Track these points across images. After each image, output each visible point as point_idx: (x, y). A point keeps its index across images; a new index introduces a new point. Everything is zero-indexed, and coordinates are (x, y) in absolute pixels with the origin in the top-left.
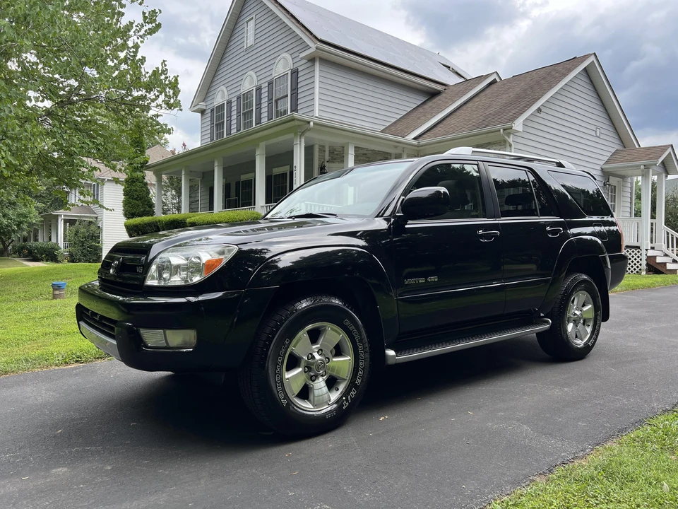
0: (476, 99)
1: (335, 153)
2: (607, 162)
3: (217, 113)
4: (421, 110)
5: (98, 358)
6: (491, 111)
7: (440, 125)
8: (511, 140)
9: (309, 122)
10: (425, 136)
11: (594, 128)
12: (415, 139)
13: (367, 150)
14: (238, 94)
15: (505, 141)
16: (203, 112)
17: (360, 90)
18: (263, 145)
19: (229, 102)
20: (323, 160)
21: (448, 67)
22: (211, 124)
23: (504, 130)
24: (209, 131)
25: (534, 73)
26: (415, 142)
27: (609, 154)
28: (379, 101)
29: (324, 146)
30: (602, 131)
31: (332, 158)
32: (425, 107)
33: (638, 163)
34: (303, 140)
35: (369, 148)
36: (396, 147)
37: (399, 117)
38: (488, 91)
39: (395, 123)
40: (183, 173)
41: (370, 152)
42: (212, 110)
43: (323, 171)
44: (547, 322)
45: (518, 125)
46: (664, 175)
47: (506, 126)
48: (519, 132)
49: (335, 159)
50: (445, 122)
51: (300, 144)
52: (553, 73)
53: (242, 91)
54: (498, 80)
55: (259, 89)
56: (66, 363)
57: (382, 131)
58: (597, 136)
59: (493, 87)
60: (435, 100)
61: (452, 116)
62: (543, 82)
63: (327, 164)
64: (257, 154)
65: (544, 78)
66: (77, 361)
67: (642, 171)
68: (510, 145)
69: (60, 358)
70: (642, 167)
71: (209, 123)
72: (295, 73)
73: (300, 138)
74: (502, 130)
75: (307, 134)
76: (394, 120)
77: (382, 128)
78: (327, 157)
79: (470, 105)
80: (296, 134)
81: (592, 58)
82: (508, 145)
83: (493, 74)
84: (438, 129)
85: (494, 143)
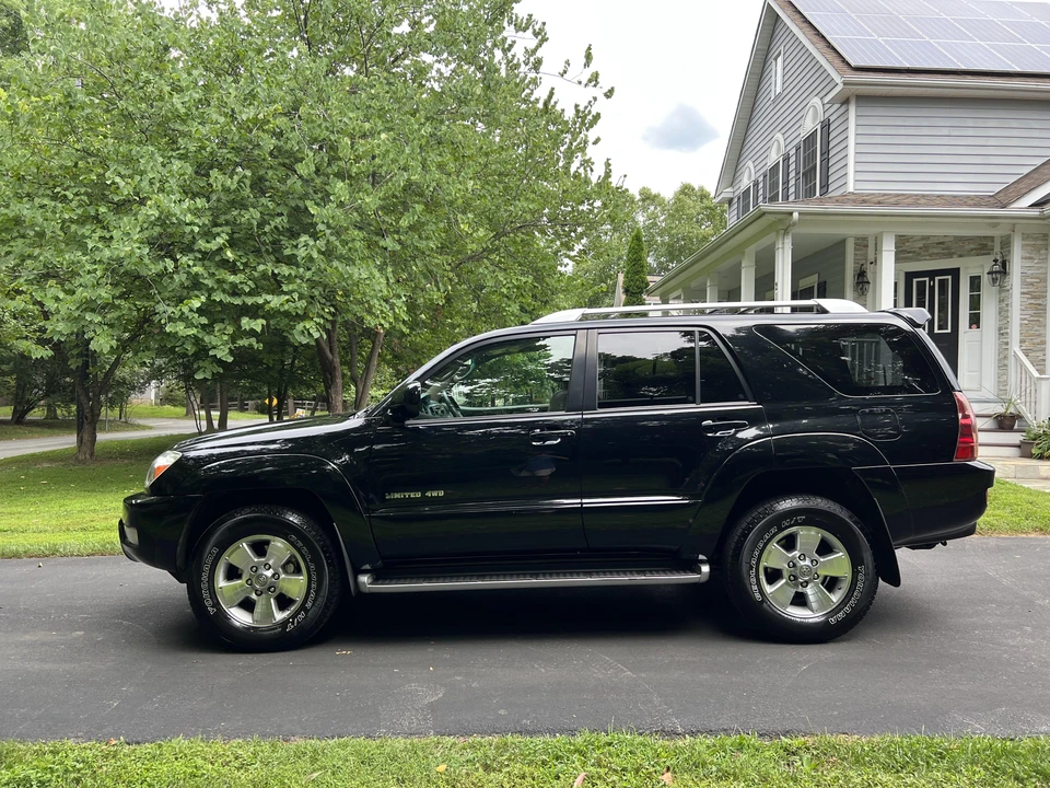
3: (743, 202)
12: (1033, 205)
14: (764, 170)
16: (731, 202)
18: (750, 252)
19: (756, 184)
20: (863, 262)
29: (864, 239)
42: (739, 199)
43: (860, 279)
53: (768, 165)
55: (786, 159)
64: (742, 265)
72: (826, 125)
73: (784, 239)
76: (1027, 170)
77: (998, 189)
78: (871, 255)
80: (776, 234)
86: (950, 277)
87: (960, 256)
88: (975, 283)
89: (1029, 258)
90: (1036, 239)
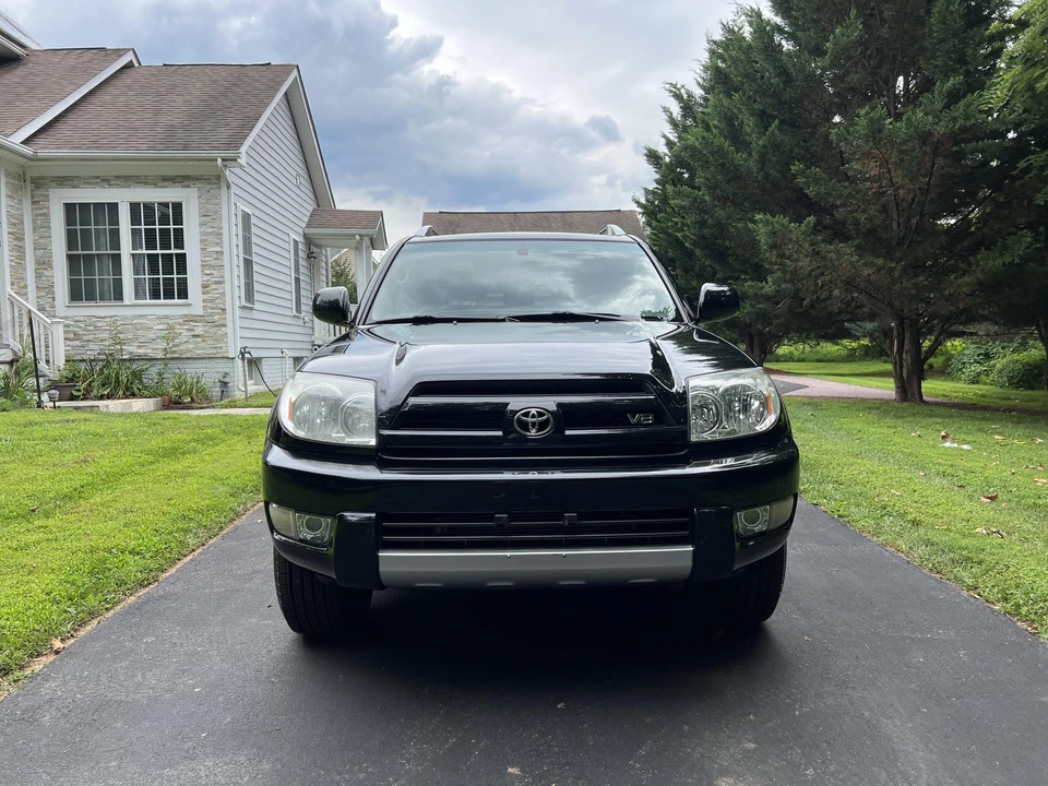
2: (308, 226)
6: (171, 120)
7: (62, 126)
8: (228, 176)
10: (41, 141)
11: (294, 173)
12: (26, 142)
15: (220, 178)
23: (223, 160)
26: (28, 151)
27: (309, 214)
30: (302, 180)
33: (351, 232)
45: (243, 155)
47: (227, 154)
48: (241, 167)
50: (71, 122)
54: (136, 65)
58: (298, 187)
59: (132, 74)
67: (357, 242)
68: (228, 187)
70: (358, 237)
74: (219, 161)
81: (295, 74)
82: (224, 189)
83: (126, 51)
84: (63, 130)
85: (198, 179)
89: (11, 197)
90: (14, 178)
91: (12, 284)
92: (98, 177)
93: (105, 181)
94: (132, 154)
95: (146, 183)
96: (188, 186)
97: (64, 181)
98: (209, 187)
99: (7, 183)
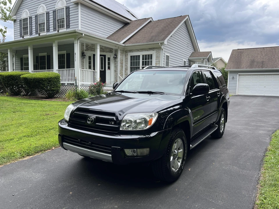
0: (145, 28)
1: (89, 47)
2: (190, 57)
3: (23, 22)
4: (122, 30)
5: (36, 153)
6: (153, 34)
7: (132, 38)
8: (162, 47)
9: (82, 34)
10: (127, 42)
11: (186, 43)
12: (123, 43)
13: (103, 46)
14: (36, 14)
15: (160, 48)
16: (15, 21)
17: (97, 20)
18: (56, 42)
19: (31, 18)
20: (83, 50)
21: (129, 12)
22: (20, 27)
23: (161, 43)
24: (19, 31)
25: (166, 20)
26: (124, 45)
27: (191, 54)
28: (105, 25)
29: (83, 44)
30: (189, 45)
31: (87, 49)
32: (124, 29)
33: (201, 58)
34: (79, 41)
35: (104, 46)
36: (116, 46)
37: (113, 32)
38: (149, 25)
39: (112, 35)
40: (9, 51)
41: (104, 47)
42: (20, 21)
43: (83, 54)
44: (216, 126)
45: (166, 42)
46: (208, 62)
47: (161, 42)
48: (166, 44)
49: (88, 49)
50: (134, 37)
51: (78, 43)
52: (174, 21)
53: (38, 13)
54: (152, 21)
55: (48, 13)
56: (24, 157)
57: (107, 38)
58: (187, 47)
59: (151, 23)
60: (128, 27)
61: (136, 35)
62: (171, 24)
63: (85, 51)
64: (53, 46)
65: (171, 23)
66: (28, 155)
67: (202, 61)
68: (162, 50)
69: (19, 155)
70: (202, 59)
71: (19, 26)
72: (68, 8)
73: (78, 41)
74: (160, 44)
75: (81, 39)
76: (111, 34)
77: (107, 37)
78: (85, 48)
79: (143, 30)
80: (75, 38)
81: (187, 17)
82: (161, 49)
83: (150, 18)
84: (132, 40)
85: (156, 48)
86: (103, 57)
87: (106, 52)
88: (109, 59)
89: (121, 55)
90: (122, 51)
91: (120, 74)
92: (137, 50)
93: (138, 50)
94: (143, 44)
95: (146, 50)
96: (154, 50)
97: (131, 51)
98: (158, 50)
99: (120, 52)
